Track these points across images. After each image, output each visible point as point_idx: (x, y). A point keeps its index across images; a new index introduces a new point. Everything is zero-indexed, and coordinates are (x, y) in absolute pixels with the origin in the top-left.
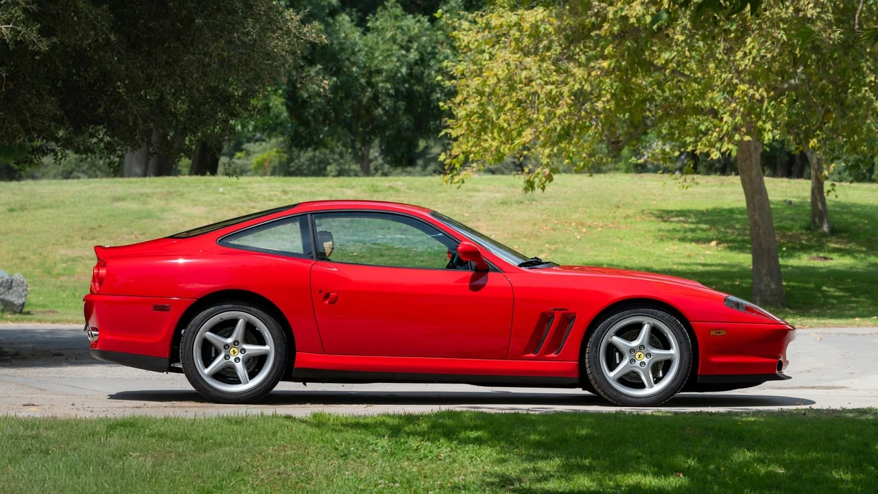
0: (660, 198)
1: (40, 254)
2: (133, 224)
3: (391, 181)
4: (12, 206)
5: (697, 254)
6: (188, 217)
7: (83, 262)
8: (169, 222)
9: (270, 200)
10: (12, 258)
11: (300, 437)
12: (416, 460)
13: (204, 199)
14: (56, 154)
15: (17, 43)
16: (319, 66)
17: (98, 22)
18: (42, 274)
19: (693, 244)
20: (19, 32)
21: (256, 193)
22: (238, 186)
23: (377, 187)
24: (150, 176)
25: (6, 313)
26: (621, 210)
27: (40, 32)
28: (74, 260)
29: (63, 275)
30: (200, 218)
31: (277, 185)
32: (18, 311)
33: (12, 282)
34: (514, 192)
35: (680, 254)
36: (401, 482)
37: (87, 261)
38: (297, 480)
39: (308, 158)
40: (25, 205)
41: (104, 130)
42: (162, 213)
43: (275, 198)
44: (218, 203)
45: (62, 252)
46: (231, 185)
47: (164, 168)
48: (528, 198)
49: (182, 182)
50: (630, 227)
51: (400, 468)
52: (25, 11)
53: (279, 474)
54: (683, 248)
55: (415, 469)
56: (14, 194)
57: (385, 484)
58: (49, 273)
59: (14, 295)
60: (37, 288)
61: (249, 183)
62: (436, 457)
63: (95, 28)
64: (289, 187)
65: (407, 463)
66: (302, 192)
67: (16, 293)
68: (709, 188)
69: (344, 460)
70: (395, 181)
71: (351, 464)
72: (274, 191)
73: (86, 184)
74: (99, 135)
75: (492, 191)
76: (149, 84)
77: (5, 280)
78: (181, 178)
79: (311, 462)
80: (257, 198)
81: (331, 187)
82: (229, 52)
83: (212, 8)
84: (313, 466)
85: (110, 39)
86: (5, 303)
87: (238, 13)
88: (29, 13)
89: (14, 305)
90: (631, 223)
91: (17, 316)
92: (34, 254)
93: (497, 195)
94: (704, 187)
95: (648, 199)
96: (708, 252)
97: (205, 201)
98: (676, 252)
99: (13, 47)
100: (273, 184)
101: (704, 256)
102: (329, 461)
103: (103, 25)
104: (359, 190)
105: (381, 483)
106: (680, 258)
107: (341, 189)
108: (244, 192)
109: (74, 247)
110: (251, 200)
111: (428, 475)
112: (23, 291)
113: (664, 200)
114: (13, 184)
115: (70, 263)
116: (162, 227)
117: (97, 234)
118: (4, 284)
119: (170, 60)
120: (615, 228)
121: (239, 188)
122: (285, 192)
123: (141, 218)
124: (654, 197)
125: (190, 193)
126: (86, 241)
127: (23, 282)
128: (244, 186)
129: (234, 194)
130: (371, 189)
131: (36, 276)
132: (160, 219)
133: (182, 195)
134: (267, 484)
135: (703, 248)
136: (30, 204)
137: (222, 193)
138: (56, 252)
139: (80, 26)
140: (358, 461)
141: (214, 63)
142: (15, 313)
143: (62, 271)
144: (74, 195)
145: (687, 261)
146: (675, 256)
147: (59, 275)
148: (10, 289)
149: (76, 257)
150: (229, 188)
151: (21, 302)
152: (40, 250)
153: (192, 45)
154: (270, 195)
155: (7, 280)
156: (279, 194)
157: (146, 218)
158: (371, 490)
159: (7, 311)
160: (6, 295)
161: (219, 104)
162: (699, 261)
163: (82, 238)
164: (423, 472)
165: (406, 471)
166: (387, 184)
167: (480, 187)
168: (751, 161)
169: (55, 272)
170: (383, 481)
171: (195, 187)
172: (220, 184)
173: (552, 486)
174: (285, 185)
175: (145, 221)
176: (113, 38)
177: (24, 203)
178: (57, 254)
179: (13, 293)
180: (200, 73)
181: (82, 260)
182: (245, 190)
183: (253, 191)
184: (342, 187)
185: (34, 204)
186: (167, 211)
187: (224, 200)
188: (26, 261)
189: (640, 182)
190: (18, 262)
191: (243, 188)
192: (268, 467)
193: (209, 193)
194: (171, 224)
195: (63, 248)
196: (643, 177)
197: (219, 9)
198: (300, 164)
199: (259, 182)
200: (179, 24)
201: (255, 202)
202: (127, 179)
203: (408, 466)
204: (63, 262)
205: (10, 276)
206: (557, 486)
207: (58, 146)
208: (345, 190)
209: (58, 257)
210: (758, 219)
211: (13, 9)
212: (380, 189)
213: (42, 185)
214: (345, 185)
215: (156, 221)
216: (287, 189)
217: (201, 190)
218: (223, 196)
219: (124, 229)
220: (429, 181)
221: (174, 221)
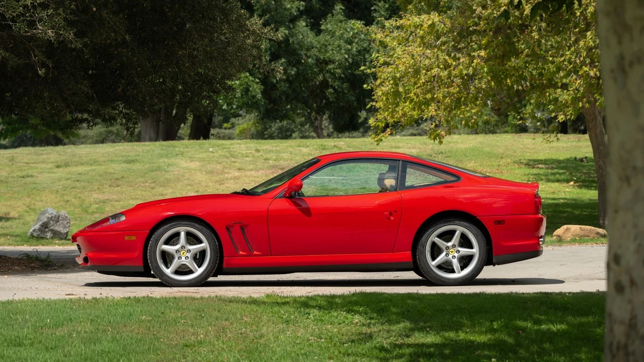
0: (533, 151)
1: (80, 198)
2: (147, 175)
3: (335, 142)
4: (59, 163)
5: (559, 191)
6: (186, 170)
7: (111, 203)
8: (173, 173)
9: (246, 157)
10: (59, 201)
11: (257, 310)
12: (336, 324)
13: (198, 156)
14: (89, 122)
15: (59, 42)
16: (283, 60)
17: (117, 27)
18: (81, 212)
19: (557, 184)
20: (61, 35)
21: (236, 151)
22: (224, 147)
23: (325, 146)
24: (159, 141)
25: (55, 240)
26: (504, 160)
27: (75, 34)
28: (104, 202)
29: (96, 213)
30: (196, 170)
31: (252, 145)
32: (64, 238)
33: (59, 217)
34: (425, 148)
35: (547, 191)
36: (326, 339)
37: (114, 202)
38: (253, 338)
39: (278, 128)
40: (68, 163)
41: (123, 105)
42: (168, 167)
43: (251, 155)
44: (208, 159)
45: (95, 196)
46: (218, 146)
47: (170, 135)
48: (436, 152)
49: (182, 145)
50: (510, 172)
51: (326, 329)
52: (65, 19)
53: (241, 334)
54: (549, 187)
55: (335, 330)
56: (60, 155)
57: (314, 340)
58: (86, 212)
59: (60, 226)
60: (77, 222)
61: (231, 144)
62: (351, 322)
63: (115, 32)
64: (261, 147)
65: (330, 326)
66: (270, 151)
67: (62, 225)
68: (569, 143)
69: (287, 325)
70: (339, 141)
71: (292, 327)
72: (250, 150)
73: (112, 147)
74: (119, 108)
75: (409, 148)
76: (154, 71)
77: (54, 215)
78: (182, 142)
79: (263, 326)
80: (237, 156)
81: (291, 147)
82: (211, 48)
83: (199, 17)
84: (265, 328)
85: (126, 38)
86: (53, 232)
87: (217, 20)
88: (68, 21)
89: (61, 233)
90: (511, 169)
91: (63, 241)
92: (75, 198)
93: (413, 151)
94: (566, 142)
95: (524, 152)
96: (567, 190)
97: (199, 158)
98: (543, 189)
99: (57, 45)
100: (249, 145)
101: (564, 192)
102: (276, 325)
103: (120, 29)
104: (311, 148)
105: (311, 339)
106: (547, 194)
107: (299, 148)
108: (227, 151)
109: (104, 193)
110: (233, 157)
111: (345, 334)
112: (67, 223)
113: (536, 153)
114: (60, 148)
115: (101, 204)
116: (168, 177)
117: (120, 183)
118: (53, 219)
119: (169, 54)
120: (499, 173)
121: (224, 148)
122: (258, 151)
123: (152, 171)
124: (528, 151)
125: (188, 152)
126: (113, 188)
127: (67, 217)
128: (227, 147)
129: (220, 152)
130: (321, 147)
131: (77, 214)
132: (166, 171)
133: (182, 154)
134: (233, 340)
135: (564, 187)
136: (71, 162)
137: (212, 152)
138: (91, 196)
139: (104, 30)
140: (297, 325)
141: (200, 55)
142: (61, 239)
143: (95, 210)
144: (103, 155)
145: (552, 196)
146: (543, 192)
147: (93, 212)
148: (58, 222)
149: (106, 200)
150: (217, 148)
151: (66, 232)
152: (79, 195)
153: (185, 43)
154: (247, 153)
155: (55, 216)
156: (253, 152)
157: (156, 170)
158: (304, 343)
159: (56, 238)
160: (55, 227)
161: (205, 85)
162: (561, 196)
163: (110, 186)
164: (341, 332)
165: (329, 331)
166: (332, 144)
167: (401, 145)
168: (596, 122)
169: (90, 210)
170: (313, 338)
171: (192, 148)
172: (210, 146)
173: (430, 340)
174: (258, 146)
175: (155, 173)
176: (127, 37)
177: (67, 161)
178: (92, 197)
179: (60, 225)
180: (190, 63)
181: (110, 202)
182: (228, 150)
183: (235, 150)
184: (300, 146)
185: (74, 161)
186: (171, 165)
187: (213, 157)
188: (69, 203)
189: (518, 140)
190: (64, 203)
191: (227, 148)
192: (234, 329)
193: (202, 152)
194: (174, 175)
195: (96, 193)
196: (521, 136)
197: (203, 17)
198: (272, 132)
199: (238, 144)
200: (175, 28)
201: (236, 158)
202: (143, 143)
203: (331, 328)
204: (96, 204)
205: (57, 212)
206: (434, 340)
207: (90, 117)
208: (301, 148)
209: (92, 200)
210: (602, 164)
211: (56, 18)
212: (327, 147)
213: (81, 148)
214: (301, 145)
215: (163, 173)
216: (259, 148)
217: (196, 150)
218: (212, 154)
219: (140, 179)
220: (363, 141)
221: (176, 173)
